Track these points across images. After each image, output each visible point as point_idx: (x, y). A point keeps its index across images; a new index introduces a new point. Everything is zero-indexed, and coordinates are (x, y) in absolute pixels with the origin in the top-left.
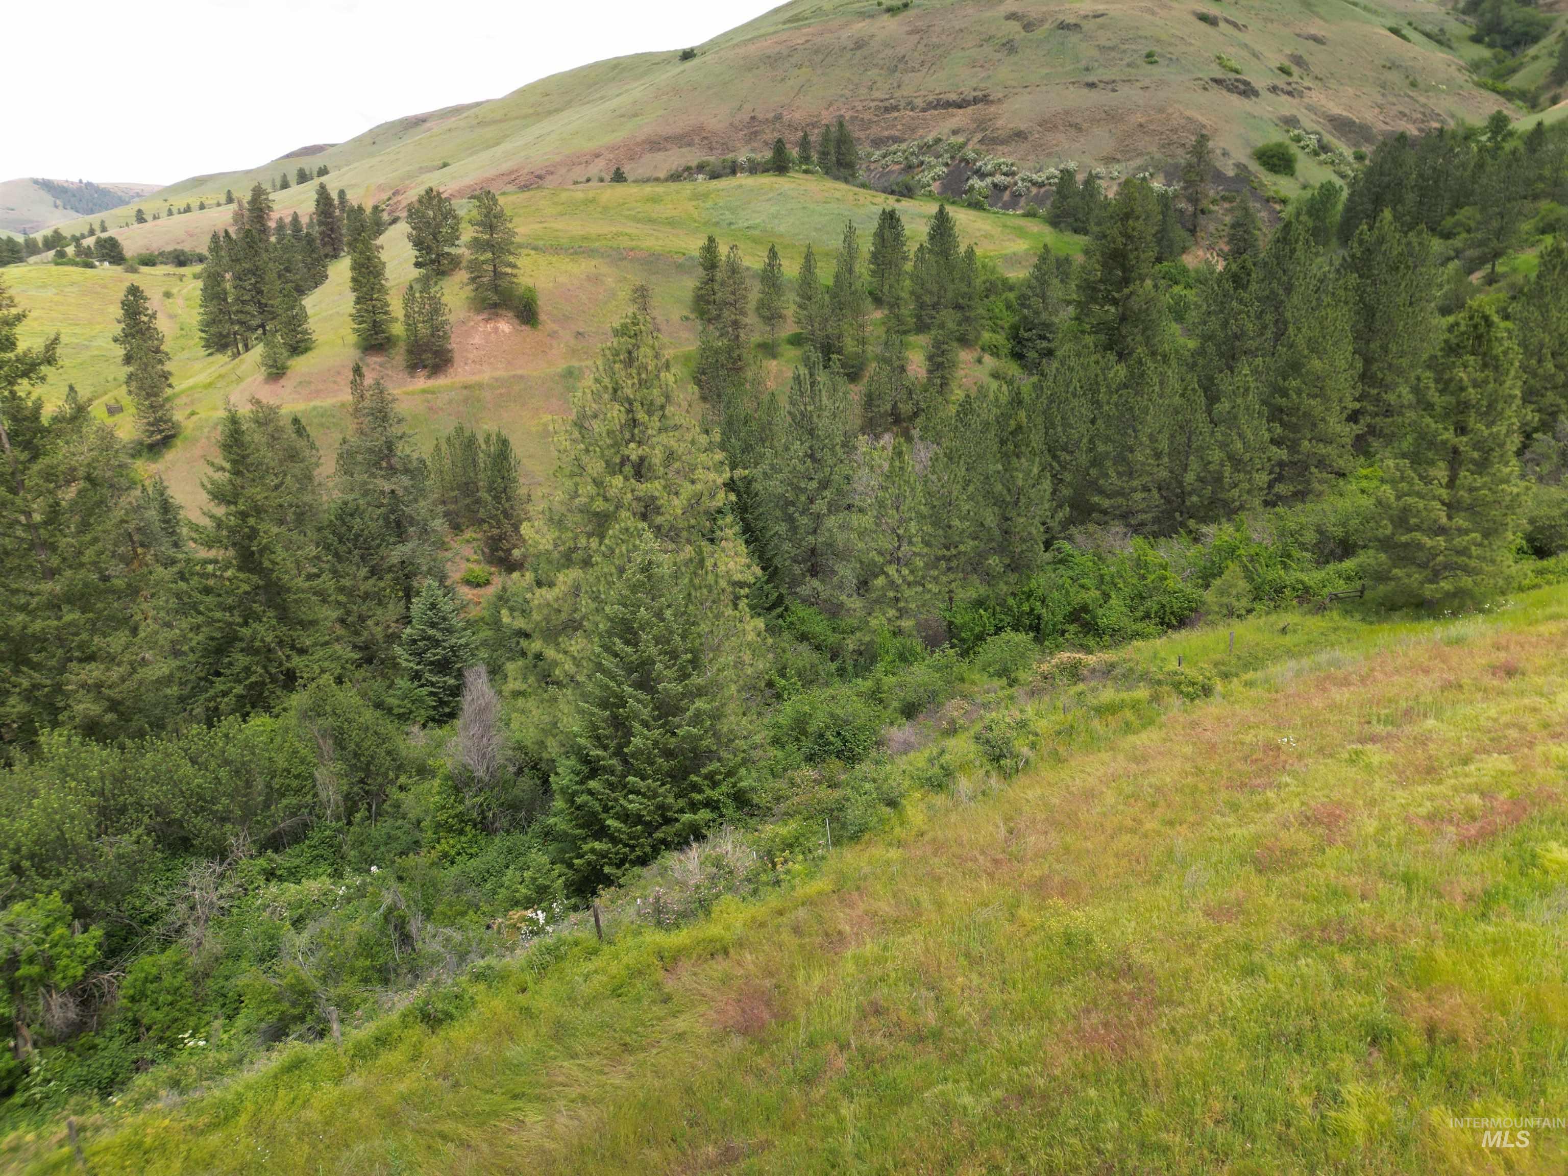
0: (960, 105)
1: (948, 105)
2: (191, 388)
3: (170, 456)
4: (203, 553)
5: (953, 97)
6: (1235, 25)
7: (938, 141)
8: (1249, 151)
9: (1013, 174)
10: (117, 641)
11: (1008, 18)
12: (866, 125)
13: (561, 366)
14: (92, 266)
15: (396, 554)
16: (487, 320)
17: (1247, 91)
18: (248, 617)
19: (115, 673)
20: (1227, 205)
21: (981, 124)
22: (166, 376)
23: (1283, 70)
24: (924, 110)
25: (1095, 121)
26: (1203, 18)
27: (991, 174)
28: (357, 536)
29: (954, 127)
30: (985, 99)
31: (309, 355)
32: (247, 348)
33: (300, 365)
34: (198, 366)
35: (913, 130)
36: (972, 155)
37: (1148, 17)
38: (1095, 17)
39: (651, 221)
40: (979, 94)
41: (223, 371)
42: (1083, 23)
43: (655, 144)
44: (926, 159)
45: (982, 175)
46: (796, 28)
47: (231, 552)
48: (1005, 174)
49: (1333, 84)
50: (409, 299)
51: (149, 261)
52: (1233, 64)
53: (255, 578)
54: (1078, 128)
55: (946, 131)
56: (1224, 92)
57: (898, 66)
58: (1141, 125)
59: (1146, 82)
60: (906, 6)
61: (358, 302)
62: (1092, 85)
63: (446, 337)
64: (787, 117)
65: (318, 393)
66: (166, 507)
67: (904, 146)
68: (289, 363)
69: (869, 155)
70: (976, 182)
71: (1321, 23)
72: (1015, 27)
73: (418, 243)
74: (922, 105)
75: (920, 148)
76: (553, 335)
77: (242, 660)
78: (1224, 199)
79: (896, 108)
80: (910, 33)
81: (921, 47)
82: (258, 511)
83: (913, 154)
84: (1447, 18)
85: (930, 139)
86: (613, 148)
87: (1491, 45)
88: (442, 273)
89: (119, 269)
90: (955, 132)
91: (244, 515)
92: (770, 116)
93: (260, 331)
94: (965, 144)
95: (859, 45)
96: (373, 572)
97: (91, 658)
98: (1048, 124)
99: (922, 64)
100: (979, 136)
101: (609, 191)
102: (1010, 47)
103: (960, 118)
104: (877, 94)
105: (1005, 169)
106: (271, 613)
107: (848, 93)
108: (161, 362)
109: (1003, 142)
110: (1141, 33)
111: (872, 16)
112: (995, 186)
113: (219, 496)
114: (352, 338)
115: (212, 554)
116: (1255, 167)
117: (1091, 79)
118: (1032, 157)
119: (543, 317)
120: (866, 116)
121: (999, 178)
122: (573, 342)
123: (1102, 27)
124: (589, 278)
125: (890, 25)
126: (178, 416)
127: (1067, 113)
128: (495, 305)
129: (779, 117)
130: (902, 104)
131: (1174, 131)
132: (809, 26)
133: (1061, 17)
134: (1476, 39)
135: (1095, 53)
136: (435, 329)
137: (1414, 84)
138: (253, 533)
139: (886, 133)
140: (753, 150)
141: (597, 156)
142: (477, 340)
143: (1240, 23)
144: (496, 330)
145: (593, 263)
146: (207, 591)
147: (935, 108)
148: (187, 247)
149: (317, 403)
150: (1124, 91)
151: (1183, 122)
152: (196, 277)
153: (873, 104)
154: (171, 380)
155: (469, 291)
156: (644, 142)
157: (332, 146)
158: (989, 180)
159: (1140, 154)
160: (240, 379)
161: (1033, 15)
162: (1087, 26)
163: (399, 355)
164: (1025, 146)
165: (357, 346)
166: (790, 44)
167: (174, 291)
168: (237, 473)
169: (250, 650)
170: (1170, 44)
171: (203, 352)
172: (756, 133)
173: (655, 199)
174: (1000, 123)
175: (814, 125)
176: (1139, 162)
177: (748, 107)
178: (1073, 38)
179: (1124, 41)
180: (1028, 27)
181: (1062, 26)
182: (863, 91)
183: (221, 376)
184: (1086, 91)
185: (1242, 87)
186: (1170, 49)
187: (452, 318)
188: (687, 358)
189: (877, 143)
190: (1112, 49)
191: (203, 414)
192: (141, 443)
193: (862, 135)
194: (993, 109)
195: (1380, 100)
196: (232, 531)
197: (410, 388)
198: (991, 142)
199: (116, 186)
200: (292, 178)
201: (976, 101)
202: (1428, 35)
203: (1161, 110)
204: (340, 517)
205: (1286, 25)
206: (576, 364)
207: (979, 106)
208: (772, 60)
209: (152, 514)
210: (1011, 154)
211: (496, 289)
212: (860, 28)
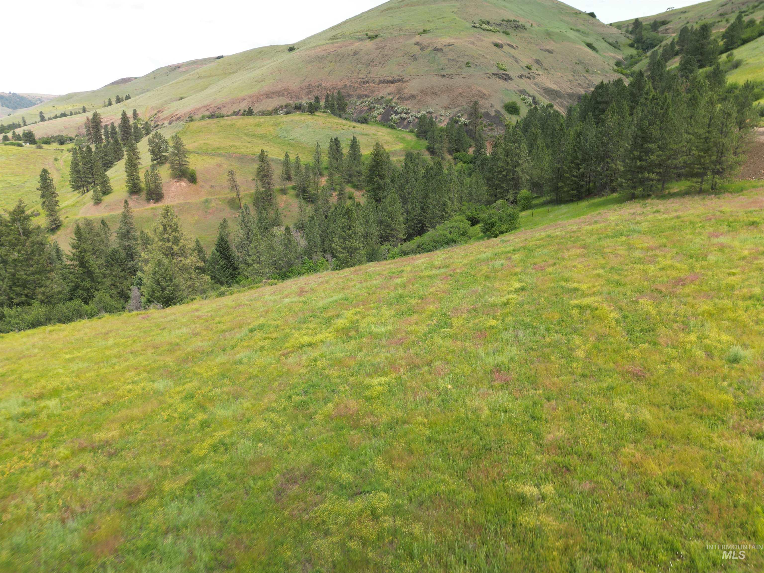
0: (392, 82)
1: (388, 82)
2: (66, 207)
3: (59, 233)
4: (68, 263)
5: (390, 78)
6: (512, 46)
7: (382, 97)
8: (502, 105)
9: (409, 113)
10: (48, 283)
11: (415, 44)
12: (355, 89)
13: (204, 199)
14: (20, 145)
15: (131, 264)
16: (177, 182)
17: (507, 78)
18: (83, 280)
19: (47, 290)
20: (490, 128)
21: (399, 91)
22: (57, 202)
23: (528, 68)
24: (379, 84)
25: (443, 91)
26: (496, 45)
27: (400, 113)
28: (118, 259)
29: (389, 91)
30: (401, 80)
31: (110, 195)
32: (88, 191)
33: (107, 199)
34: (69, 195)
35: (374, 92)
36: (394, 105)
37: (471, 46)
38: (449, 45)
39: (254, 136)
40: (400, 78)
41: (79, 199)
42: (444, 48)
43: (268, 95)
44: (376, 105)
45: (396, 113)
46: (333, 43)
47: (78, 263)
48: (406, 113)
49: (552, 72)
50: (147, 176)
51: (47, 142)
52: (504, 67)
53: (84, 269)
54: (436, 94)
55: (386, 93)
56: (497, 79)
57: (370, 63)
58: (460, 94)
59: (465, 75)
60: (376, 36)
61: (128, 176)
62: (443, 76)
63: (161, 188)
64: (324, 84)
65: (112, 210)
66: (58, 251)
67: (369, 99)
68: (103, 198)
69: (355, 102)
70: (394, 117)
71: (553, 43)
72: (417, 48)
73: (152, 152)
74: (378, 81)
75: (375, 100)
76: (202, 187)
77: (80, 292)
78: (489, 125)
79: (367, 82)
80: (376, 49)
81: (380, 56)
82: (85, 251)
83: (372, 103)
84: (621, 35)
85: (379, 97)
86: (250, 97)
87: (637, 48)
88: (161, 163)
89: (34, 146)
90: (389, 94)
91: (81, 252)
92: (317, 84)
93: (93, 184)
94: (392, 99)
95: (356, 53)
96: (123, 270)
97: (41, 286)
98: (424, 92)
99: (380, 63)
100: (398, 96)
101: (241, 121)
102: (414, 57)
103: (392, 88)
104: (361, 76)
105: (405, 111)
106: (89, 279)
107: (349, 75)
108: (55, 197)
109: (406, 99)
110: (467, 53)
111: (362, 40)
112: (401, 118)
113: (74, 247)
114: (126, 189)
115: (72, 263)
116: (503, 112)
117: (443, 73)
118: (417, 106)
119: (198, 180)
120: (356, 85)
121: (403, 115)
122: (209, 189)
123: (451, 50)
124: (217, 165)
125: (369, 44)
126: (62, 218)
127: (432, 88)
128: (180, 176)
129: (320, 85)
130: (370, 81)
131: (473, 96)
132: (337, 43)
133: (435, 45)
134: (631, 46)
135: (447, 62)
136: (156, 187)
137: (587, 71)
138: (83, 257)
139: (363, 93)
140: (309, 99)
141: (244, 100)
142: (173, 189)
143: (514, 45)
144: (180, 185)
145: (220, 159)
146: (71, 273)
147: (383, 83)
148: (64, 134)
149: (112, 213)
150: (456, 78)
151: (477, 92)
152: (69, 150)
153: (359, 80)
154: (59, 204)
155: (170, 171)
156: (264, 94)
157: (136, 78)
158: (399, 116)
159: (459, 106)
160: (85, 204)
161: (425, 44)
162: (445, 49)
163: (144, 195)
164: (415, 101)
165: (128, 192)
166: (328, 51)
167: (59, 158)
168: (79, 241)
169: (83, 289)
170: (477, 58)
171: (71, 190)
172: (310, 92)
173: (258, 125)
174: (406, 91)
175: (334, 88)
176: (458, 109)
177: (308, 80)
178: (439, 55)
179: (458, 57)
180: (422, 49)
181: (436, 49)
182: (355, 74)
183: (78, 202)
184: (440, 78)
185: (505, 77)
186: (477, 61)
187: (163, 182)
188: (251, 195)
189: (359, 97)
190: (453, 60)
191: (71, 217)
192: (48, 228)
193: (353, 93)
194: (404, 85)
195: (571, 78)
196: (78, 256)
197: (147, 208)
198: (402, 99)
199: (28, 95)
200: (114, 101)
201: (399, 81)
202: (610, 44)
203: (469, 87)
204: (112, 253)
205: (537, 45)
206: (210, 198)
207: (400, 83)
208: (320, 59)
209: (53, 253)
210: (409, 104)
211: (180, 171)
212: (357, 45)
